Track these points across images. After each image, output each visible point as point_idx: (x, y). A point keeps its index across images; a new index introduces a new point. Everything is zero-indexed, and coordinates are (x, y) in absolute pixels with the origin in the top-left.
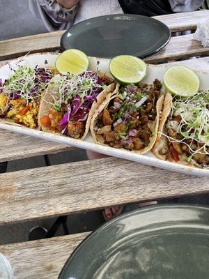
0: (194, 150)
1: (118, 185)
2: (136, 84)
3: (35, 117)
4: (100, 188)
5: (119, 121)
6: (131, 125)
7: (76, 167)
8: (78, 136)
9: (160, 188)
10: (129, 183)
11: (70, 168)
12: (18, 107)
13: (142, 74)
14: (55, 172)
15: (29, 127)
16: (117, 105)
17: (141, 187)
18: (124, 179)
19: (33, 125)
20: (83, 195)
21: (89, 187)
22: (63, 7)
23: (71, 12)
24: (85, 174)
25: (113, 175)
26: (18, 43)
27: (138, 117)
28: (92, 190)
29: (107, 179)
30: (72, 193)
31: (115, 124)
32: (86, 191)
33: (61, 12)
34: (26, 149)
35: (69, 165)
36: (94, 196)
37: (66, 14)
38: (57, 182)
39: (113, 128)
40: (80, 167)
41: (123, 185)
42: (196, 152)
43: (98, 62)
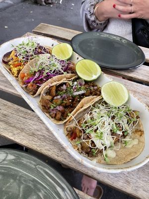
0: (83, 139)
1: (33, 135)
2: (85, 81)
3: (19, 71)
4: (22, 130)
5: (59, 97)
6: (63, 102)
7: (21, 111)
8: (32, 93)
9: (54, 151)
10: (41, 137)
11: (18, 109)
12: (15, 61)
13: (94, 77)
14: (9, 107)
15: (13, 75)
16: (64, 87)
17: (44, 144)
18: (39, 133)
19: (16, 75)
20: (11, 128)
21: (18, 125)
22: (97, 19)
23: (101, 24)
24: (22, 117)
25: (35, 127)
26: (53, 29)
27: (70, 101)
28: (18, 128)
29: (31, 127)
30: (7, 123)
31: (55, 98)
32: (14, 127)
33: (94, 21)
34: (6, 87)
35: (19, 107)
36: (15, 132)
37: (97, 24)
38: (5, 112)
39: (53, 99)
40: (23, 112)
41: (36, 136)
42: (84, 141)
43: (78, 58)
